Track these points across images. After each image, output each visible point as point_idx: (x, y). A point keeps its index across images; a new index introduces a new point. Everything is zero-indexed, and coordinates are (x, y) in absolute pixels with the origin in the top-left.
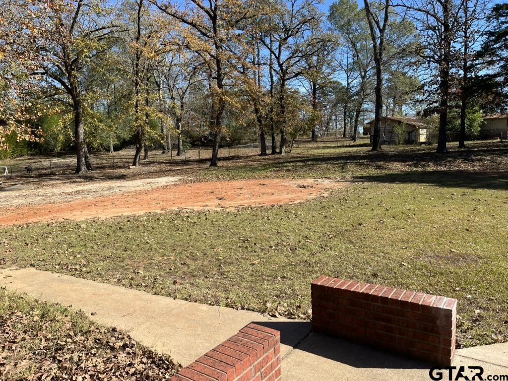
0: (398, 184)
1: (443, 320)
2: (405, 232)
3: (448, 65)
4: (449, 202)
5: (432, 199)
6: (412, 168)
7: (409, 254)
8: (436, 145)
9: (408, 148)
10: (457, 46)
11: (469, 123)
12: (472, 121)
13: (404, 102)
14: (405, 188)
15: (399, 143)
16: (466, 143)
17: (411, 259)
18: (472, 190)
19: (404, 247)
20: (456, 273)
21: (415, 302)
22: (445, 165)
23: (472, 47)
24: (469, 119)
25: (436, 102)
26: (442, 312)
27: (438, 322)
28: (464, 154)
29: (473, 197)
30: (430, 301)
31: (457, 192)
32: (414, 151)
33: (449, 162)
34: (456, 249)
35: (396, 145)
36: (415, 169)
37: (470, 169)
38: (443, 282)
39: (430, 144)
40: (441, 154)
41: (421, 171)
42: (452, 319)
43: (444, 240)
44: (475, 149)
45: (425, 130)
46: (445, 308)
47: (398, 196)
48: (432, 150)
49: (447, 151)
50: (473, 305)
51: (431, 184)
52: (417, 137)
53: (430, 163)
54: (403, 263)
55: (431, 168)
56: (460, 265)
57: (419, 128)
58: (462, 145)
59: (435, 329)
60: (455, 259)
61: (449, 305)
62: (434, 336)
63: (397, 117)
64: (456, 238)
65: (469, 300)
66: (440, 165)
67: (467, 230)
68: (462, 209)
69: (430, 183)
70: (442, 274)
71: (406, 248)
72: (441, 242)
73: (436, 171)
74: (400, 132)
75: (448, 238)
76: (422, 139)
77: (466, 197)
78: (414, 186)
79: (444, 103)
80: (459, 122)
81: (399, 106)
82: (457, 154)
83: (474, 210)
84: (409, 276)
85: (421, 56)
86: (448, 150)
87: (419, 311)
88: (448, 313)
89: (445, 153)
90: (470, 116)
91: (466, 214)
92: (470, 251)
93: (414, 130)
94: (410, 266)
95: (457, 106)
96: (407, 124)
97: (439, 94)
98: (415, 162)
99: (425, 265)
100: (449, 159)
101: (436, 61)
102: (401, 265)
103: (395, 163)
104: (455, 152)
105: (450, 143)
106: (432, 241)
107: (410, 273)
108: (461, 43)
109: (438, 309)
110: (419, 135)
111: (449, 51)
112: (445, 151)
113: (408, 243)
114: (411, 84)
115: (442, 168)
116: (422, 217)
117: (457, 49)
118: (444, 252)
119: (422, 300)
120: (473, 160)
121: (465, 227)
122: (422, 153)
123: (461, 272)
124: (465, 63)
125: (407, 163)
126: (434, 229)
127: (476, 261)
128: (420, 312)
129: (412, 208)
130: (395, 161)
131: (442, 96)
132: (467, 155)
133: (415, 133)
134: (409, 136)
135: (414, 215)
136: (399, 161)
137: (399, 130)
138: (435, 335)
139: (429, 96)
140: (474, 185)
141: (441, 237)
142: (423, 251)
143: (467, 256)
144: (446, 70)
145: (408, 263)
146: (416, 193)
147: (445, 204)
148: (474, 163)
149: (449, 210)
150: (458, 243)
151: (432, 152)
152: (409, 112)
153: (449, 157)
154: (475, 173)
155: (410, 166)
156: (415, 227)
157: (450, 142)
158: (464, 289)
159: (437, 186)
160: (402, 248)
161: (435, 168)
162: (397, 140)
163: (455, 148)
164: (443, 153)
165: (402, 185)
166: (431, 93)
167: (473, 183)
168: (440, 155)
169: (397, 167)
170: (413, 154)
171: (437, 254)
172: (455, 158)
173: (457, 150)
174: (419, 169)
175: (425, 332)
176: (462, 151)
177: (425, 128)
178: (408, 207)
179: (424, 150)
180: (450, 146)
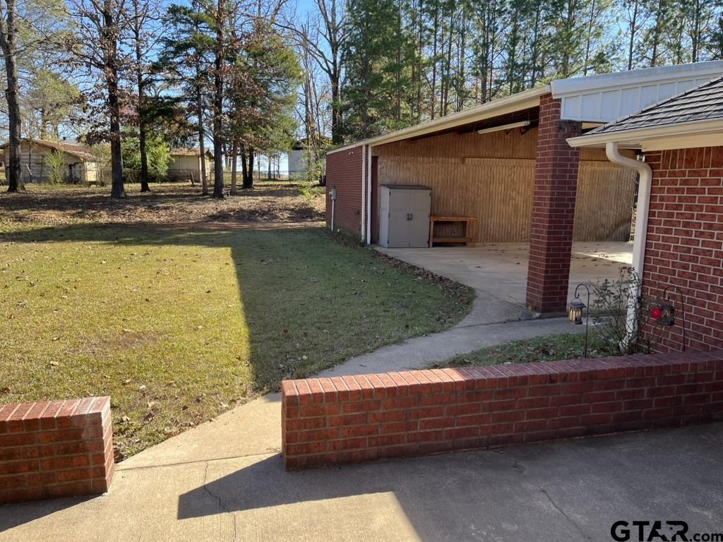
0: (53, 243)
1: (90, 430)
2: (58, 315)
3: (115, 74)
4: (127, 266)
5: (104, 262)
6: (75, 219)
7: (62, 347)
8: (110, 187)
9: (70, 189)
10: (125, 49)
11: (153, 159)
12: (156, 157)
13: (59, 119)
14: (62, 250)
15: (55, 182)
16: (150, 185)
17: (65, 354)
18: (156, 248)
19: (55, 339)
20: (128, 360)
21: (49, 416)
22: (124, 214)
23: (146, 55)
24: (152, 153)
25: (104, 124)
26: (88, 419)
27: (84, 435)
28: (149, 200)
29: (158, 257)
30: (71, 408)
31: (138, 250)
32: (79, 194)
33: (129, 210)
34: (131, 328)
35: (50, 183)
36: (80, 221)
37: (156, 220)
38: (109, 377)
39: (103, 184)
40: (117, 199)
41: (90, 224)
42: (103, 425)
43: (115, 318)
44: (162, 194)
45: (94, 164)
46: (91, 412)
47: (51, 261)
48: (105, 193)
49: (126, 195)
50: (147, 397)
51: (103, 242)
52: (82, 173)
53: (102, 212)
54: (51, 362)
55: (104, 218)
56: (134, 348)
57: (85, 160)
58: (145, 188)
59: (81, 445)
60: (127, 341)
61: (98, 406)
62: (80, 456)
63: (50, 140)
64: (132, 313)
65: (142, 391)
66: (117, 215)
67: (147, 300)
68: (143, 273)
69: (103, 240)
70: (109, 366)
71: (58, 339)
72: (111, 322)
73: (111, 223)
74: (55, 163)
75: (123, 314)
76: (91, 176)
77: (149, 257)
78: (77, 245)
79: (114, 127)
80: (138, 156)
81: (52, 123)
82: (139, 200)
83: (158, 273)
84: (60, 380)
85: (75, 53)
86: (128, 194)
87: (54, 428)
88: (96, 419)
89: (123, 198)
90: (153, 150)
91: (147, 279)
92: (149, 328)
93: (78, 163)
94: (62, 365)
95: (133, 134)
96: (65, 152)
97: (106, 113)
98: (80, 210)
99: (86, 358)
100: (128, 207)
101: (99, 65)
102: (49, 366)
103: (48, 212)
104: (136, 197)
105: (130, 185)
106: (98, 323)
107: (62, 374)
108: (131, 46)
109: (82, 417)
110: (85, 171)
111: (115, 55)
112: (123, 195)
113: (62, 330)
114: (68, 93)
115: (119, 219)
116: (87, 290)
117: (126, 53)
118: (114, 335)
119: (59, 410)
120: (158, 208)
121: (145, 297)
122: (92, 198)
123: (134, 358)
124: (140, 76)
125: (68, 212)
126: (103, 305)
127: (155, 340)
128: (56, 429)
129: (73, 277)
130: (48, 208)
131: (111, 117)
132: (151, 201)
133: (80, 167)
134: (71, 172)
135: (75, 288)
136: (54, 208)
137: (53, 162)
138: (81, 454)
139: (92, 114)
140: (160, 241)
141: (112, 315)
142: (85, 338)
143: (144, 334)
144: (112, 80)
145: (61, 360)
146: (81, 256)
147: (122, 268)
148: (161, 212)
149: (126, 277)
150: (134, 320)
151: (105, 196)
152: (67, 135)
153: (129, 203)
154: (162, 225)
155: (73, 215)
156: (75, 305)
157: (131, 182)
158: (137, 380)
159: (111, 244)
160: (53, 340)
161: (110, 220)
162: (51, 177)
163: (137, 192)
164: (120, 198)
165: (58, 245)
166: (95, 110)
167: (158, 238)
168: (117, 201)
169: (52, 218)
170: (77, 198)
171: (105, 339)
172: (136, 204)
173: (140, 194)
174: (87, 221)
175: (66, 455)
176: (145, 196)
177: (95, 161)
178: (66, 277)
179: (94, 193)
180: (130, 189)
